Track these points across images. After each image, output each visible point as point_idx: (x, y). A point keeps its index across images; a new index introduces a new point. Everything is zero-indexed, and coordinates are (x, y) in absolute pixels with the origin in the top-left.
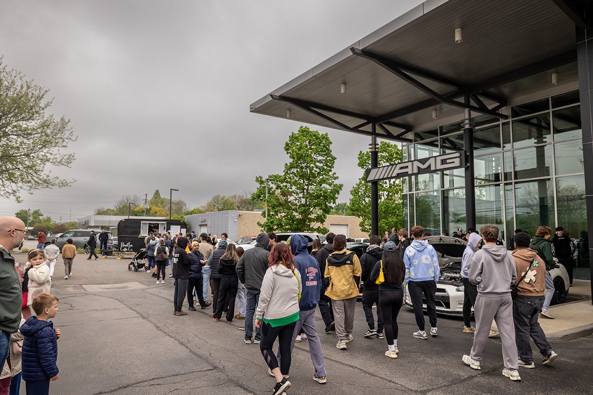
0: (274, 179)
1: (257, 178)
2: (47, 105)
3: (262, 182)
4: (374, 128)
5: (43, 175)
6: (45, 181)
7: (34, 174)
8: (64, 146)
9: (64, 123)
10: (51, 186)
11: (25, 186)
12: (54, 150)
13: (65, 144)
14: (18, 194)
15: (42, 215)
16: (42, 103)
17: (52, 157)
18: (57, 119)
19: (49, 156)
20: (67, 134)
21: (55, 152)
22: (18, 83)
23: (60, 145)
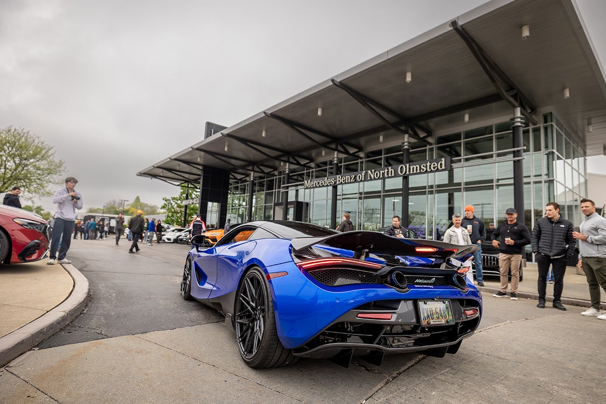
0: (173, 199)
1: (164, 198)
2: (52, 155)
3: (166, 201)
4: (188, 185)
5: (47, 190)
6: (48, 193)
7: (42, 189)
8: (60, 175)
9: (61, 164)
11: (37, 196)
12: (55, 176)
13: (61, 174)
14: (33, 199)
15: (43, 210)
16: (50, 152)
17: (53, 180)
19: (51, 179)
20: (62, 168)
22: (36, 141)
23: (58, 174)
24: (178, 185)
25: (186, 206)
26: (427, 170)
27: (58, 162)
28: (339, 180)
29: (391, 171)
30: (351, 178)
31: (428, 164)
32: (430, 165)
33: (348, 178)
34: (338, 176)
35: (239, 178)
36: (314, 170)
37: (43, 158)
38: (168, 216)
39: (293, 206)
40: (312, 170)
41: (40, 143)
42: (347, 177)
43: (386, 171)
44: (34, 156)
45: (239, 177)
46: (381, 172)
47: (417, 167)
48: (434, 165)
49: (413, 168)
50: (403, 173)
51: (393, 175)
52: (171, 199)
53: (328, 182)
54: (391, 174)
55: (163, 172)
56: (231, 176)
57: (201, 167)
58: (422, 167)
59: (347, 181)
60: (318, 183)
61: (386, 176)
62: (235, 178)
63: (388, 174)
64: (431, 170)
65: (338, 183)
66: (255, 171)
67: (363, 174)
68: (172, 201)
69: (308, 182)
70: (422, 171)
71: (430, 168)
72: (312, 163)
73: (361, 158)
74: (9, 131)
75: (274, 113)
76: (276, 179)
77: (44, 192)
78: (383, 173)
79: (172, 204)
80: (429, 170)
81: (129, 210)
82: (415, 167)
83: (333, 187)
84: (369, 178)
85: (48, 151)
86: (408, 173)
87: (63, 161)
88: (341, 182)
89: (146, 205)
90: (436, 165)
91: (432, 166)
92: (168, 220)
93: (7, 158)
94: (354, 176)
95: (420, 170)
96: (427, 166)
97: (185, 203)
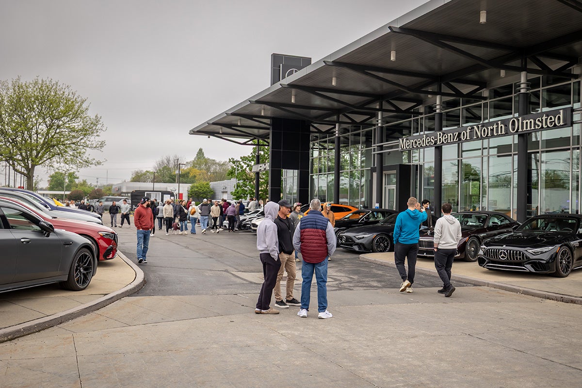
0: (244, 159)
1: (230, 160)
2: (86, 109)
3: (234, 162)
4: (258, 142)
5: (85, 157)
6: (86, 162)
7: (79, 157)
8: (98, 136)
9: (97, 120)
10: (90, 165)
12: (92, 138)
13: (98, 133)
15: (78, 178)
16: (84, 106)
17: (90, 143)
18: (93, 117)
19: (88, 143)
20: (99, 126)
21: (93, 139)
22: (67, 93)
23: (95, 134)
24: (245, 144)
25: (258, 174)
26: (542, 127)
27: (94, 118)
28: (440, 139)
29: (501, 127)
30: (454, 136)
31: (544, 118)
32: (546, 120)
33: (451, 135)
34: (438, 133)
35: (323, 130)
36: (423, 116)
37: (76, 115)
38: (238, 186)
39: (395, 172)
40: (421, 116)
41: (71, 94)
42: (449, 135)
43: (495, 126)
44: (65, 113)
45: (324, 128)
46: (489, 128)
47: (531, 122)
48: (551, 119)
49: (527, 123)
50: (515, 130)
51: (503, 133)
52: (240, 160)
53: (427, 141)
54: (501, 132)
55: (222, 128)
56: (312, 129)
57: (268, 121)
58: (537, 122)
59: (449, 141)
60: (416, 143)
61: (495, 134)
62: (319, 131)
63: (497, 132)
64: (548, 127)
65: (438, 143)
66: (340, 123)
67: (468, 131)
68: (241, 163)
69: (403, 140)
70: (537, 127)
71: (546, 124)
72: (421, 106)
73: (485, 98)
74: (36, 83)
75: (338, 61)
76: (375, 129)
77: (81, 161)
78: (491, 129)
79: (242, 167)
80: (544, 126)
81: (189, 173)
82: (529, 122)
83: (436, 147)
84: (475, 137)
85: (81, 105)
86: (520, 130)
87: (99, 116)
88: (443, 142)
89: (214, 162)
90: (553, 120)
91: (549, 121)
92: (238, 193)
93: (37, 120)
94: (457, 133)
95: (535, 127)
96: (542, 120)
97: (256, 168)
